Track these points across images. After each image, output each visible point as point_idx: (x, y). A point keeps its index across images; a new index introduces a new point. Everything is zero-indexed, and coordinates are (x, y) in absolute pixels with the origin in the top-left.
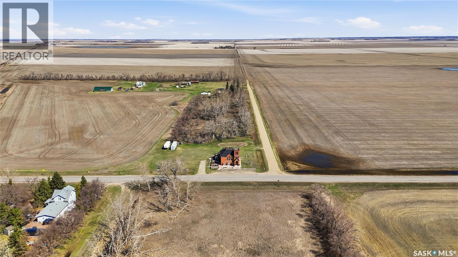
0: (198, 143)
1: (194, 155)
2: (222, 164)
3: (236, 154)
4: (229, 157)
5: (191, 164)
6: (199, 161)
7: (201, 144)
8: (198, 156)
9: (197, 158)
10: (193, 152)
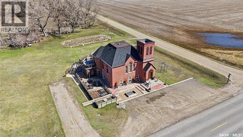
0: (19, 47)
1: (21, 74)
2: (116, 84)
3: (147, 54)
4: (131, 63)
5: (26, 107)
6: (45, 88)
7: (27, 48)
8: (33, 77)
9: (35, 81)
10: (16, 68)
